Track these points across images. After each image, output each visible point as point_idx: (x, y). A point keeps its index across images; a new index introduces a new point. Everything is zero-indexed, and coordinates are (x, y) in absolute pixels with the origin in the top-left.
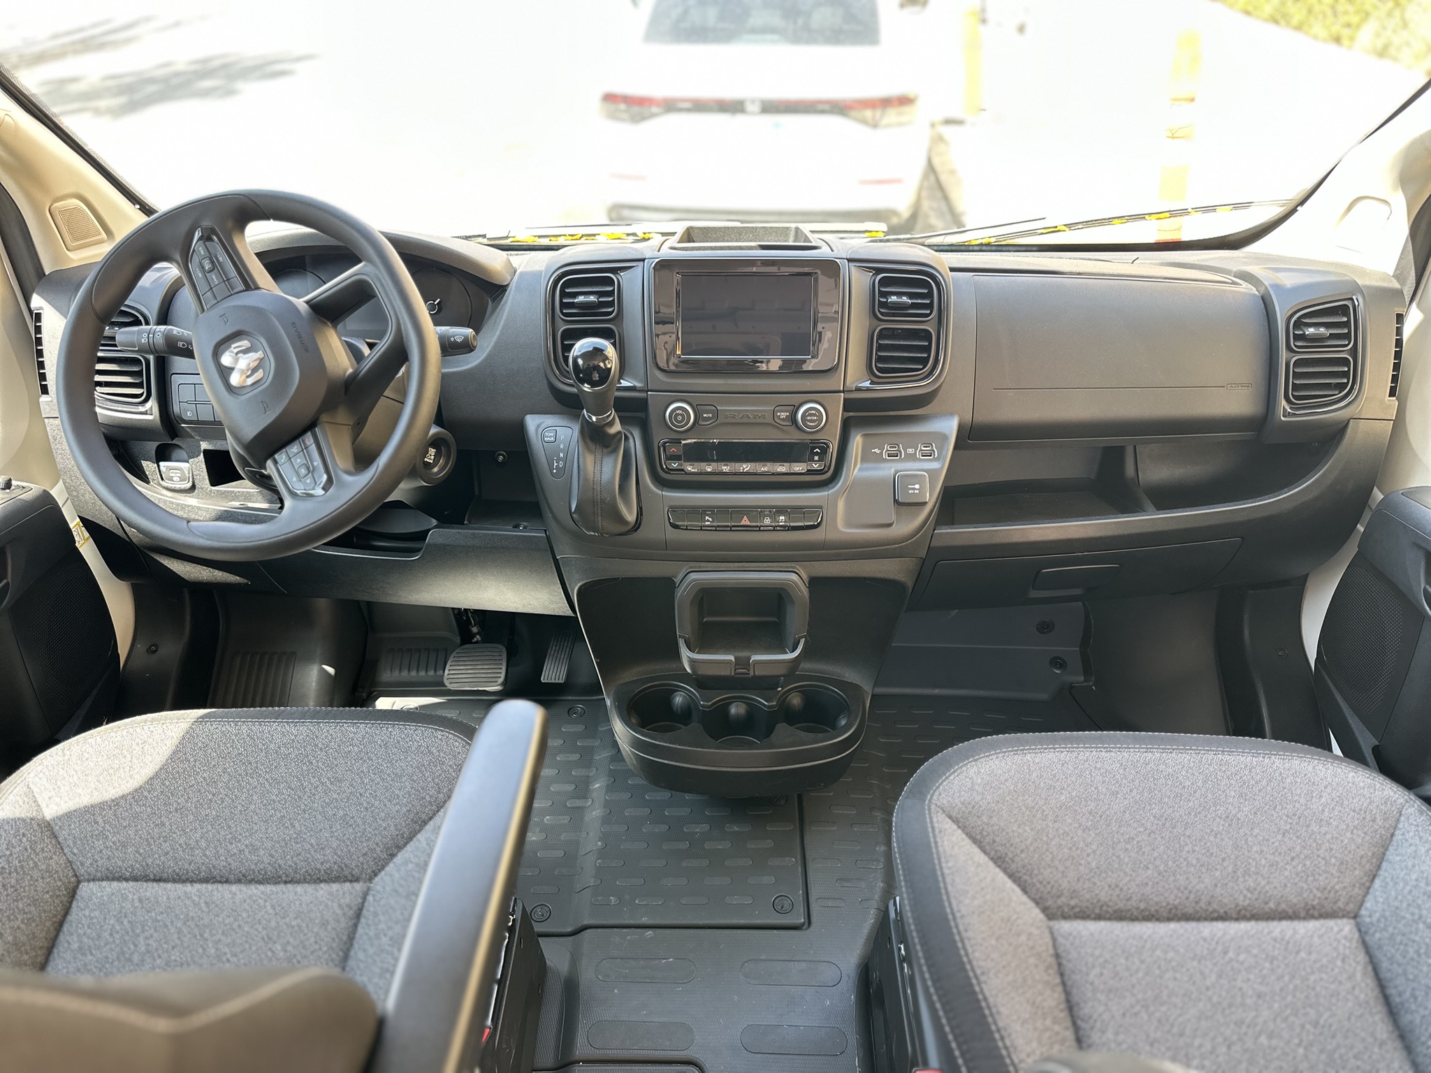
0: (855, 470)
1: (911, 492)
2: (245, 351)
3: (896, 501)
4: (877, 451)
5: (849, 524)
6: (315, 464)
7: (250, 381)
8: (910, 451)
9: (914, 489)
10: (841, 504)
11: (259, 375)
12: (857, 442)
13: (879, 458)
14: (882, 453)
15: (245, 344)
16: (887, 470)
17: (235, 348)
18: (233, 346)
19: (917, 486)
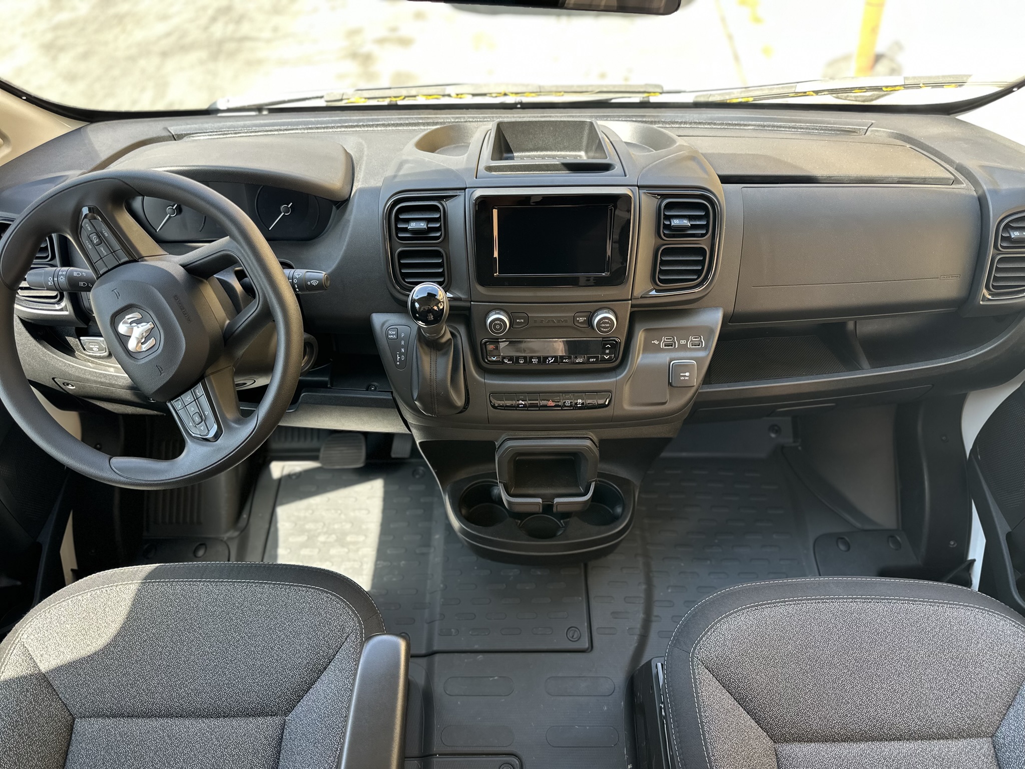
0: (640, 358)
1: (682, 378)
2: (138, 322)
3: (670, 384)
4: (656, 342)
5: (633, 404)
6: (206, 413)
7: (144, 347)
8: (683, 342)
9: (685, 376)
10: (627, 389)
11: (151, 342)
12: (640, 336)
13: (657, 349)
14: (659, 344)
15: (136, 315)
16: (662, 358)
17: (128, 319)
18: (127, 317)
19: (687, 374)
